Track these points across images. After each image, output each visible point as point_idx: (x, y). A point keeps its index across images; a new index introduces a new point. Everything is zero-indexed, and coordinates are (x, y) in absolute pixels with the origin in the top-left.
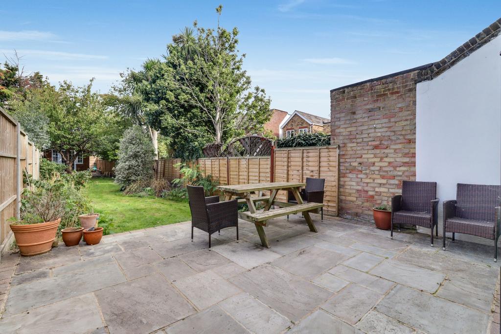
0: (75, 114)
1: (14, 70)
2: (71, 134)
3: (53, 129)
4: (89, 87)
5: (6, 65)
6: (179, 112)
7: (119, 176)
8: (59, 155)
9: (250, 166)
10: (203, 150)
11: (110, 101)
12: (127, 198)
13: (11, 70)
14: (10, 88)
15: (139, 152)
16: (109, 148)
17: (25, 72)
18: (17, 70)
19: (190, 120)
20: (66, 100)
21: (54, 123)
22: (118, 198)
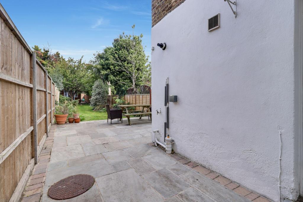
0: (74, 73)
1: (47, 52)
2: (72, 83)
3: (65, 81)
4: (81, 60)
5: (44, 49)
6: (117, 74)
7: (92, 103)
8: (67, 93)
9: (143, 98)
10: (127, 91)
11: (89, 67)
12: (95, 113)
13: (46, 52)
14: (45, 60)
15: (100, 92)
16: (89, 90)
17: (52, 52)
18: (48, 51)
19: (122, 77)
20: (70, 66)
21: (65, 78)
22: (91, 113)
